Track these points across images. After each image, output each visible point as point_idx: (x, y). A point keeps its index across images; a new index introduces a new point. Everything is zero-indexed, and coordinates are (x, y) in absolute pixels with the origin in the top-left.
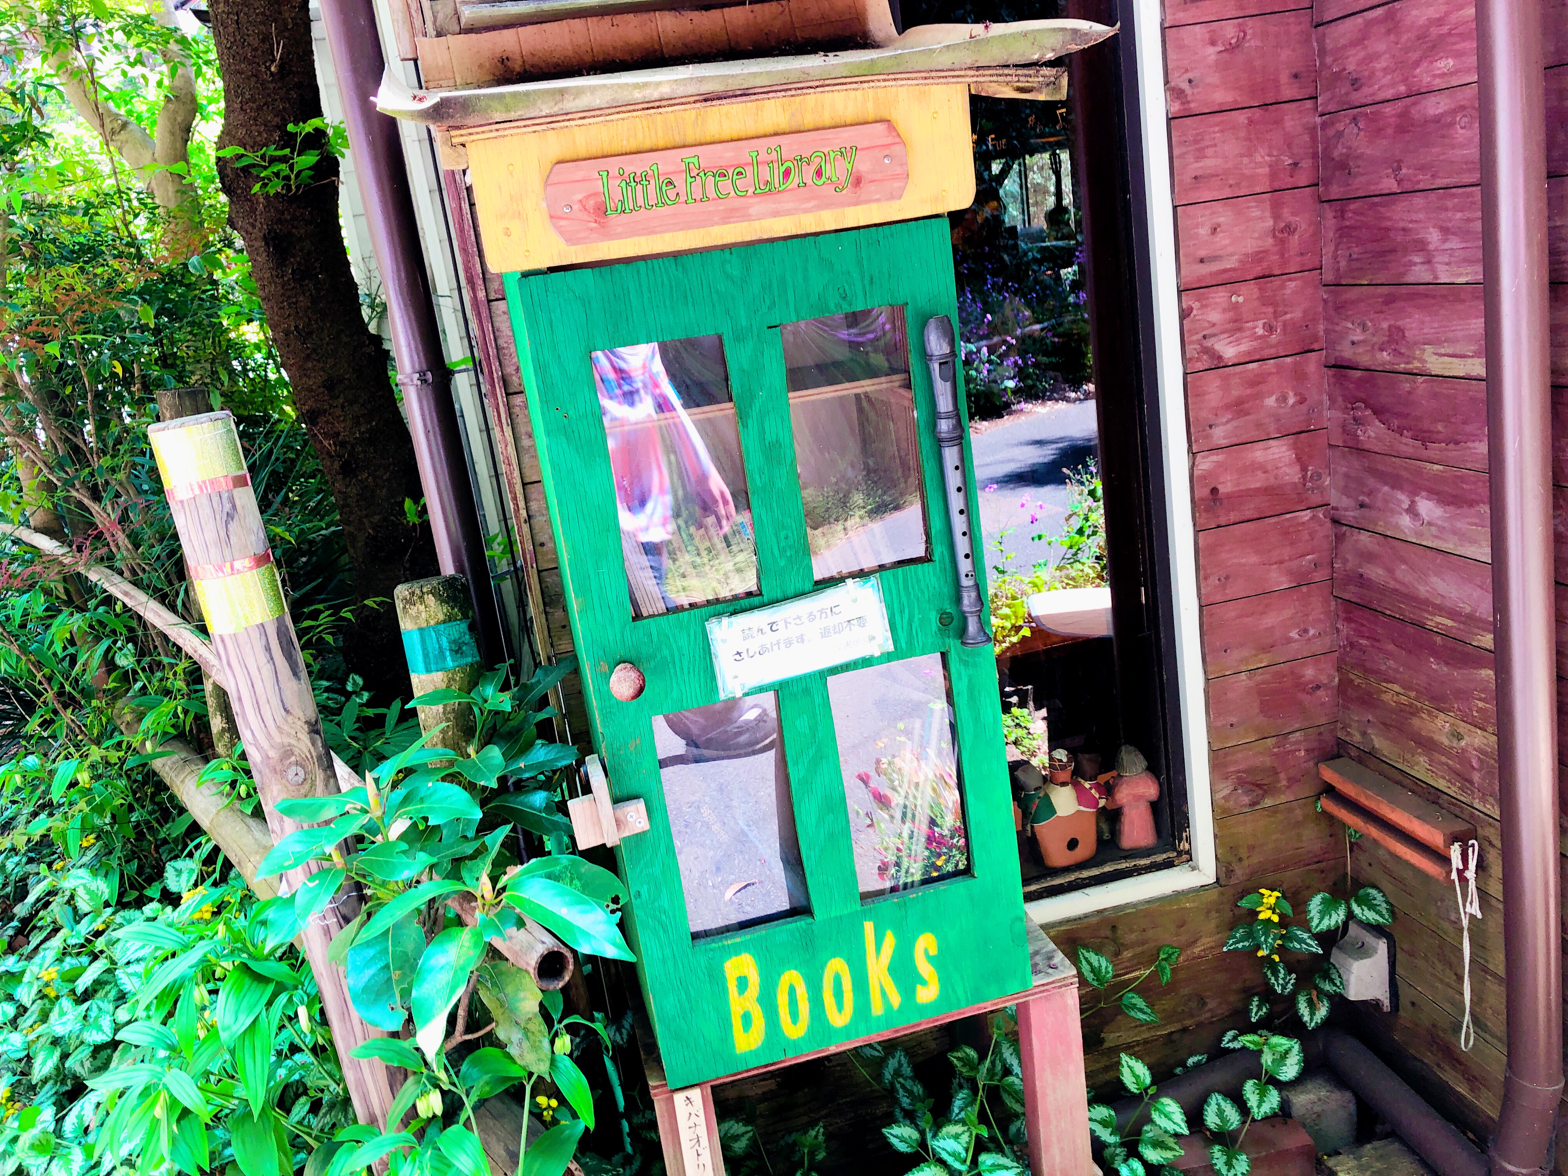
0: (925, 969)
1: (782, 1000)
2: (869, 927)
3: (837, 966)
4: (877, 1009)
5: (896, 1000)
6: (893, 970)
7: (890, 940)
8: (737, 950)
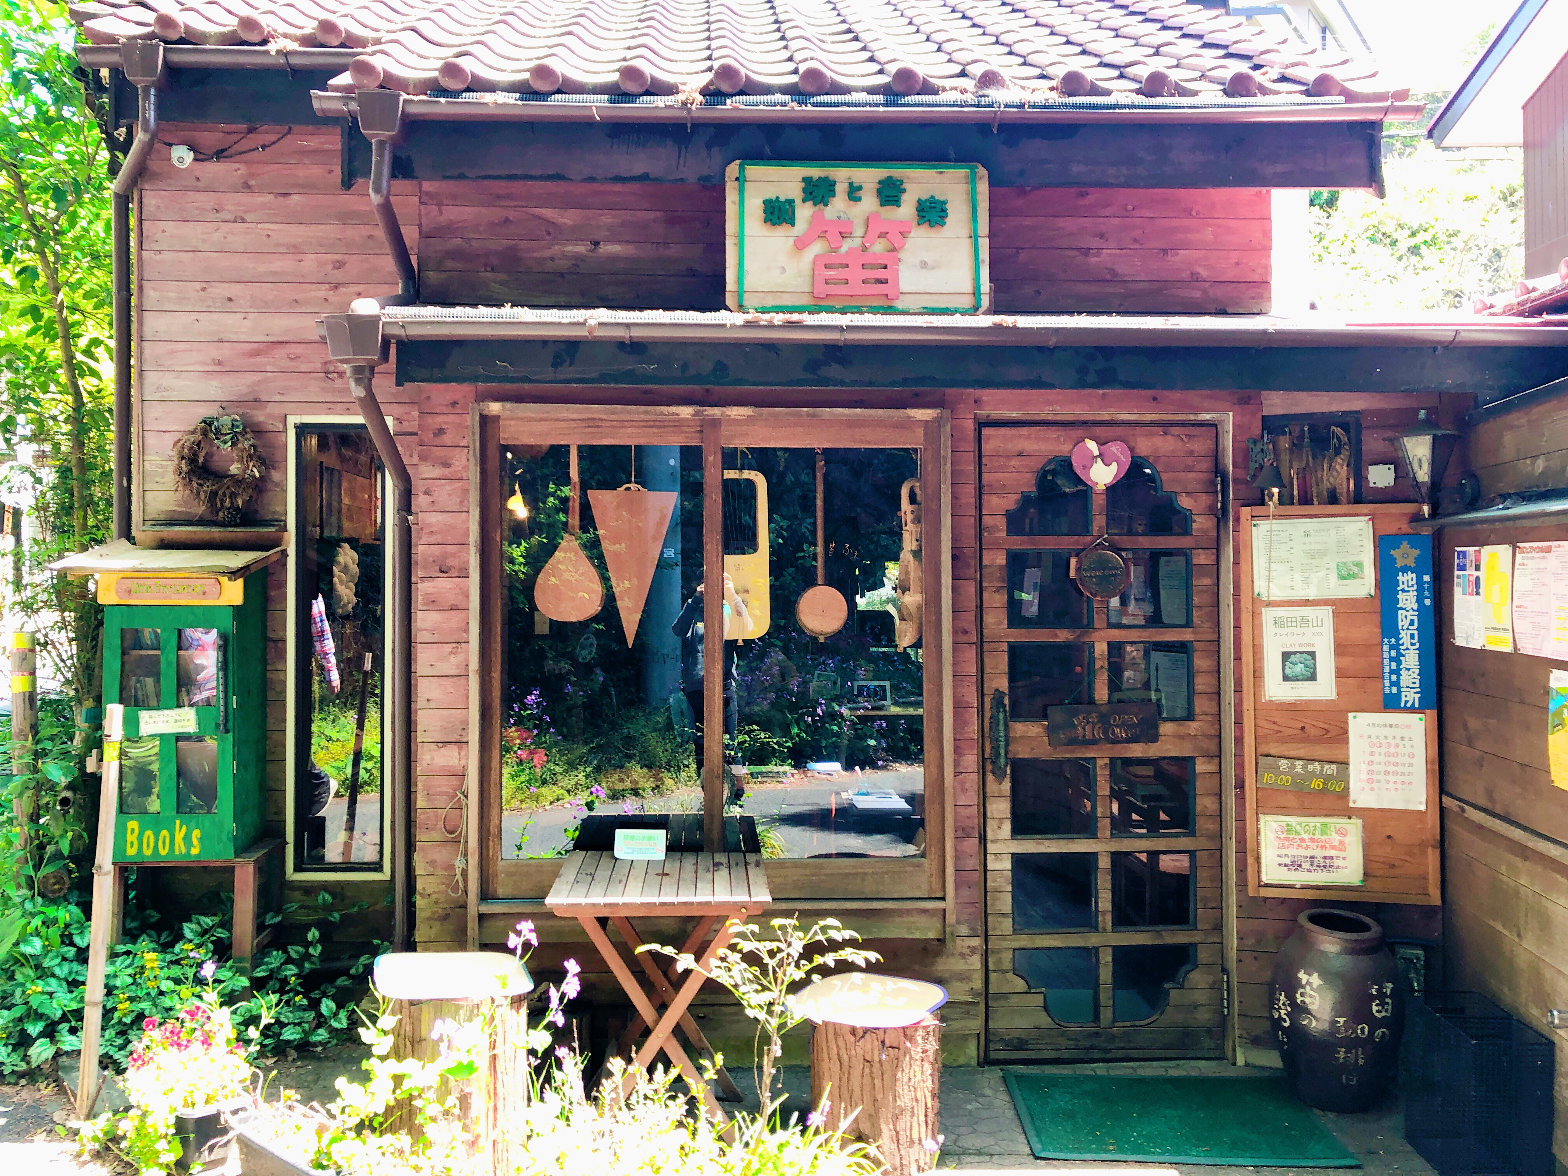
0: (195, 842)
1: (145, 840)
2: (178, 822)
3: (165, 833)
4: (177, 852)
5: (184, 851)
6: (184, 839)
7: (184, 828)
8: (132, 819)
